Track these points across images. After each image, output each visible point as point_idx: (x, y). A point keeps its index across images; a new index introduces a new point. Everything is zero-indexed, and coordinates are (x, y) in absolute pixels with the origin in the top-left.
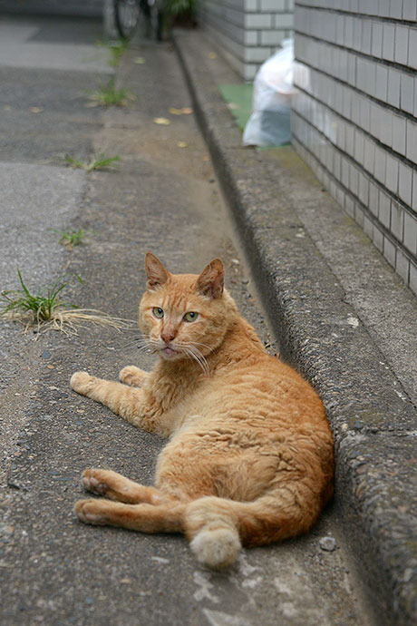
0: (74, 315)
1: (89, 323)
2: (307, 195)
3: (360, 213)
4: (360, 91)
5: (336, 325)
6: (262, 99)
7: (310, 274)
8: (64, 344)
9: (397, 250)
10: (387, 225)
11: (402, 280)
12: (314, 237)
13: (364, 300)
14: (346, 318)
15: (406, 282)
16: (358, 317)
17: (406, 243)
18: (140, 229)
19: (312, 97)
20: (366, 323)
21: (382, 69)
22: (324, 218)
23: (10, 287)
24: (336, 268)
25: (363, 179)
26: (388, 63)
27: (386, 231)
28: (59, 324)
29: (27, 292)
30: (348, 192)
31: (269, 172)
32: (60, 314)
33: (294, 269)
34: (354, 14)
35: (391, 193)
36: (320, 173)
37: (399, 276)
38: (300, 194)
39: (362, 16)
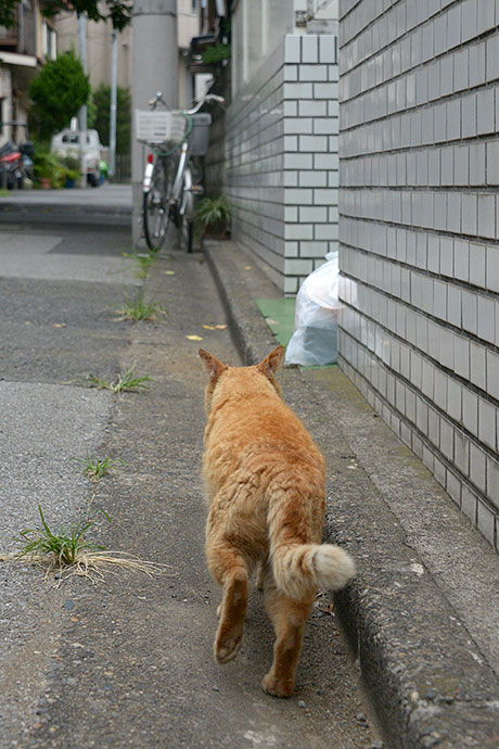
0: (100, 558)
1: (116, 567)
2: (358, 421)
3: (417, 442)
4: (415, 309)
5: (398, 573)
6: (305, 315)
7: (366, 511)
8: (90, 592)
9: (462, 485)
10: (450, 457)
11: (469, 519)
12: (368, 469)
13: (429, 543)
14: (409, 564)
15: (474, 522)
16: (423, 564)
17: (472, 478)
18: (172, 458)
19: (361, 313)
20: (431, 570)
21: (440, 285)
22: (378, 448)
23: (29, 525)
24: (394, 505)
25: (421, 405)
26: (446, 279)
27: (450, 464)
28: (84, 569)
29: (48, 531)
30: (404, 418)
31: (314, 396)
32: (83, 557)
33: (348, 506)
34: (407, 227)
35: (453, 421)
36: (370, 395)
37: (466, 516)
38: (349, 420)
39: (416, 229)
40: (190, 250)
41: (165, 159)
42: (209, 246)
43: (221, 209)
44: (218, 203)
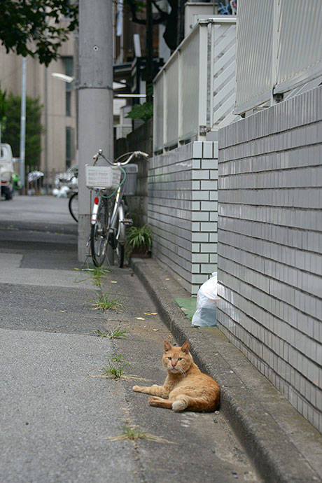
2: (222, 344)
6: (202, 302)
12: (222, 355)
16: (233, 371)
19: (226, 300)
30: (238, 339)
36: (228, 335)
38: (218, 343)
40: (121, 266)
41: (106, 200)
42: (137, 262)
43: (144, 235)
44: (142, 230)
